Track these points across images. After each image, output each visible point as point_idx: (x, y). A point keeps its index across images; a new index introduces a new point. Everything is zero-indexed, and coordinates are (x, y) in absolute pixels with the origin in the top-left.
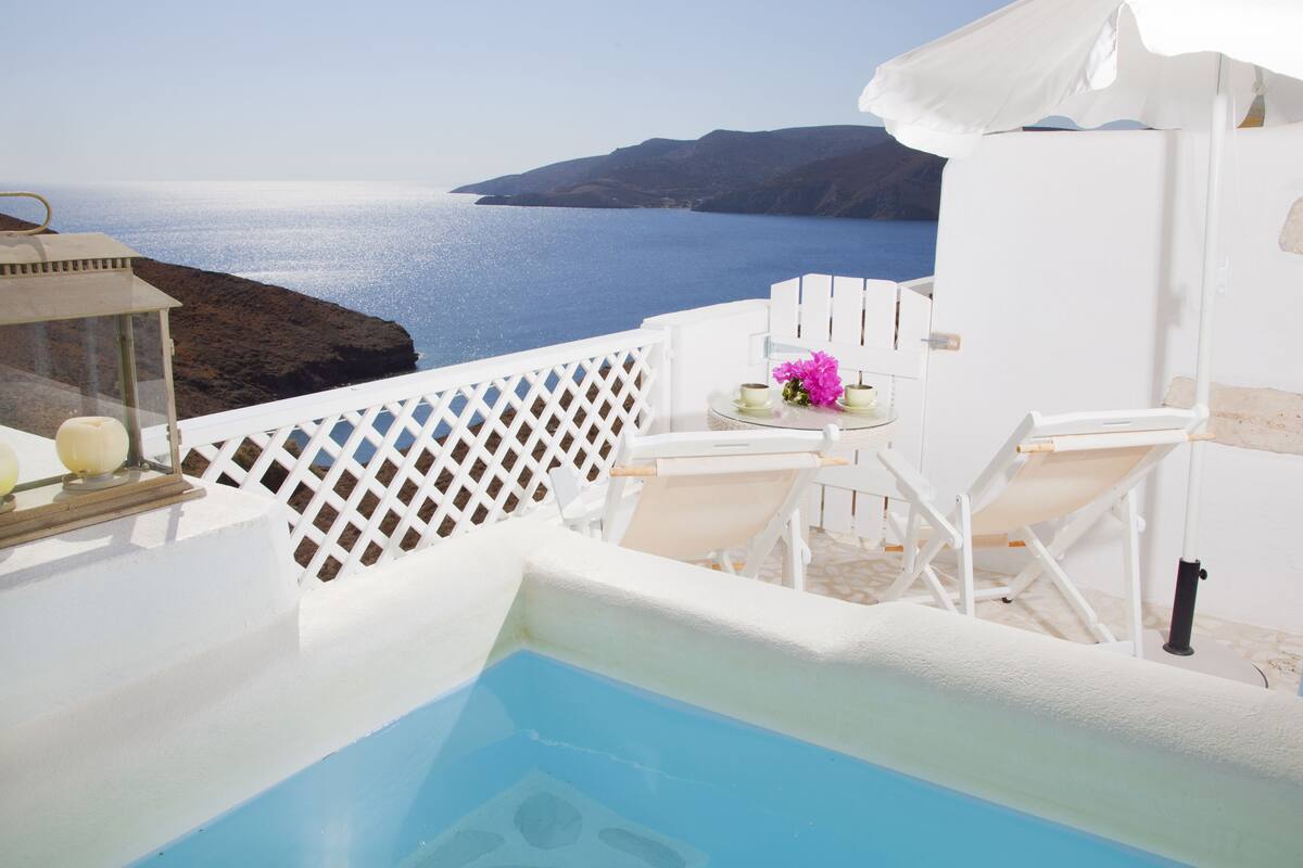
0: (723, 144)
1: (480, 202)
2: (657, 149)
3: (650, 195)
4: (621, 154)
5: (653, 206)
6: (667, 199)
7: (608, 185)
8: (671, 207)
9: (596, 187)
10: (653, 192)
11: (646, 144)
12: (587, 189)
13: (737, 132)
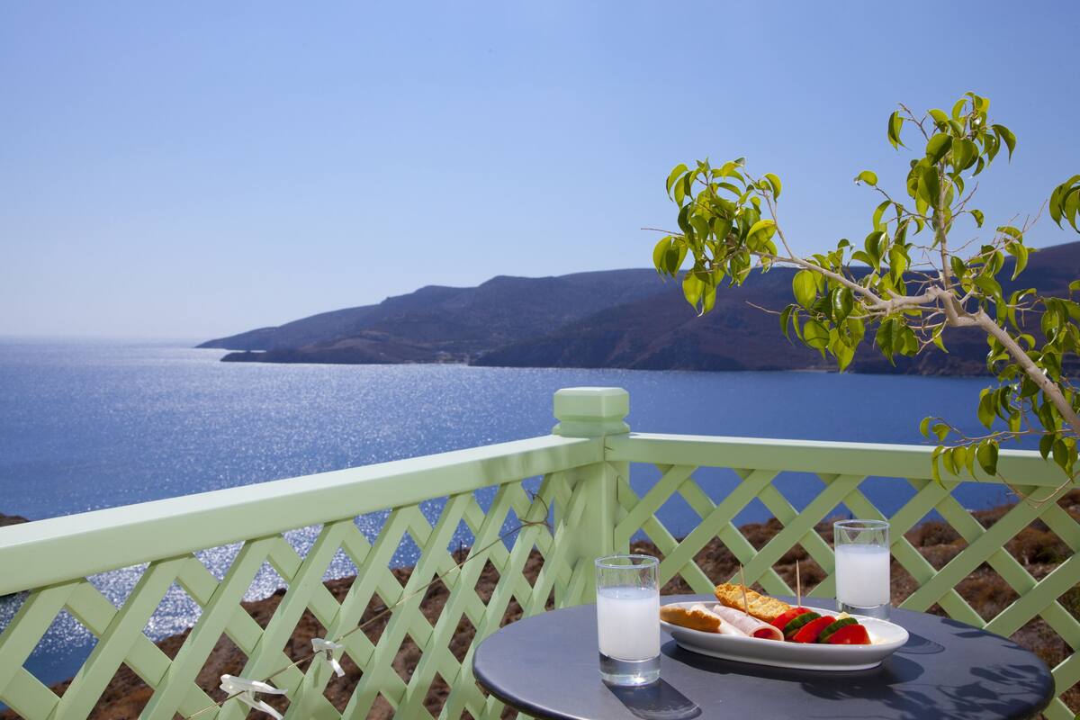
0: (505, 290)
1: (227, 359)
2: (432, 297)
3: (422, 349)
4: (391, 303)
5: (426, 361)
6: (442, 352)
7: (376, 338)
8: (446, 361)
9: (359, 340)
10: (425, 345)
11: (420, 291)
12: (350, 343)
13: (521, 278)
